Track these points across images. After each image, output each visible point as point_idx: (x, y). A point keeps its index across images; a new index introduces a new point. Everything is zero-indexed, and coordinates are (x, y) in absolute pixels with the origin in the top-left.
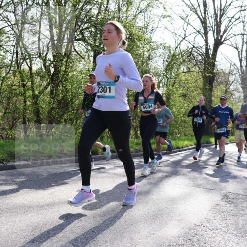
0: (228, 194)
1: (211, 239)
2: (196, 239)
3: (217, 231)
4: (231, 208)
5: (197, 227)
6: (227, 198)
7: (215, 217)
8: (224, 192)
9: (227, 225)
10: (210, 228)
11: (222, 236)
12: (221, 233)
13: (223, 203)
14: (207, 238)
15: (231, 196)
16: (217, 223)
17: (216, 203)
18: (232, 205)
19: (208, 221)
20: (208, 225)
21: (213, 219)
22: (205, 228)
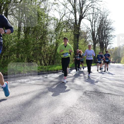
0: (86, 91)
1: (78, 114)
2: (71, 114)
3: (81, 110)
4: (88, 98)
5: (71, 108)
6: (86, 94)
7: (80, 103)
8: (84, 91)
9: (86, 106)
10: (77, 108)
11: (83, 112)
12: (83, 110)
13: (84, 96)
14: (76, 113)
15: (87, 92)
16: (81, 106)
17: (80, 96)
18: (88, 97)
19: (77, 105)
20: (77, 107)
21: (79, 104)
22: (75, 109)
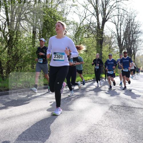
0: (112, 106)
1: (104, 132)
2: (95, 132)
3: (107, 127)
4: (114, 114)
5: (96, 126)
6: (112, 108)
7: (106, 120)
8: (110, 105)
9: (112, 123)
10: (103, 125)
11: (110, 130)
12: (109, 128)
13: (110, 111)
14: (101, 131)
16: (107, 122)
17: (106, 111)
18: (115, 112)
19: (102, 122)
20: (102, 124)
21: (104, 120)
22: (100, 126)
